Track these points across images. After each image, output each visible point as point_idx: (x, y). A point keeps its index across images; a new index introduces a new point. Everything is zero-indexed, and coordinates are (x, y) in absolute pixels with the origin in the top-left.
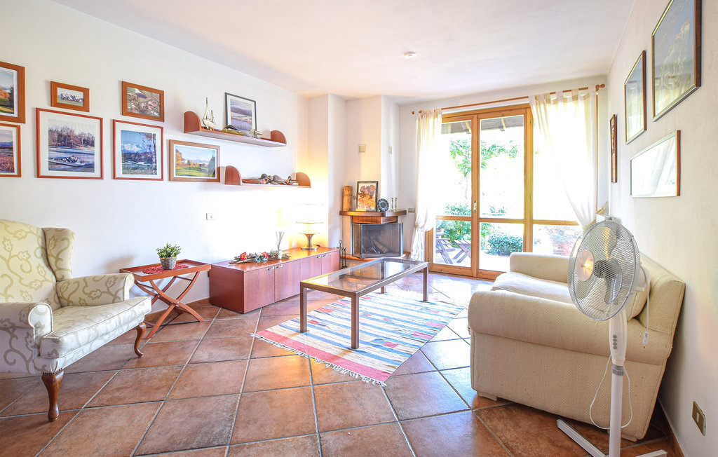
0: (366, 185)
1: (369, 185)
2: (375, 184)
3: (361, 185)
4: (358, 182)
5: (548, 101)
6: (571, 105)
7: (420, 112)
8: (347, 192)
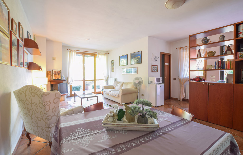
0: (56, 71)
1: (58, 71)
2: (60, 71)
3: (54, 71)
4: (53, 70)
5: (100, 54)
6: (104, 56)
7: (70, 50)
8: (49, 73)
